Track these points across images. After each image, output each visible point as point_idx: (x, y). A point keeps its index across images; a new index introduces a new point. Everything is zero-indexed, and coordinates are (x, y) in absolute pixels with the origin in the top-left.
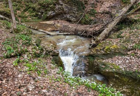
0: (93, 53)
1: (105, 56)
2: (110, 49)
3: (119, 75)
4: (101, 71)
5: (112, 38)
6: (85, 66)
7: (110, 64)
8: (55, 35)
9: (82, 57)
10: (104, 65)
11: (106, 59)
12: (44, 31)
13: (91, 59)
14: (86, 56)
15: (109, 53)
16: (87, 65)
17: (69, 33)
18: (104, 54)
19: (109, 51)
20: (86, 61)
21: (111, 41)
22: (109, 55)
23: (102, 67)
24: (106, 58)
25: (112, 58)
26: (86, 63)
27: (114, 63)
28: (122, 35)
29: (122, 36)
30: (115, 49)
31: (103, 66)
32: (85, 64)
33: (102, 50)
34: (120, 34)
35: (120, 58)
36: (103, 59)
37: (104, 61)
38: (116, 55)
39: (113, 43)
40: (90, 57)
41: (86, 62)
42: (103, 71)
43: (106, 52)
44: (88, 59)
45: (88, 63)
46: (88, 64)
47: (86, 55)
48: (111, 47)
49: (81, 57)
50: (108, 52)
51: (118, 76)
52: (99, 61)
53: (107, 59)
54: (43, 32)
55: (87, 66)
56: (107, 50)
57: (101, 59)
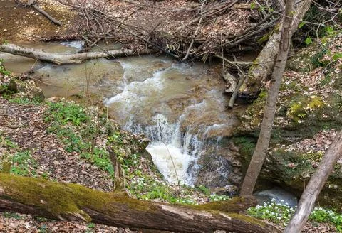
0: (253, 125)
1: (292, 134)
2: (304, 112)
3: (338, 184)
4: (288, 179)
5: (297, 71)
6: (229, 169)
7: (309, 157)
8: (74, 63)
9: (214, 141)
10: (293, 160)
11: (294, 142)
12: (27, 50)
13: (245, 144)
14: (228, 138)
15: (302, 124)
16: (238, 167)
17: (126, 51)
18: (288, 129)
19: (301, 119)
20: (229, 154)
21: (298, 80)
22: (302, 130)
23: (289, 168)
24: (294, 139)
25: (311, 138)
26: (230, 159)
27: (319, 152)
28: (326, 57)
29: (327, 61)
30: (319, 111)
31: (290, 164)
32: (229, 162)
33: (281, 116)
34: (321, 56)
35: (334, 134)
36: (287, 144)
37: (291, 148)
38: (323, 127)
39: (306, 89)
40: (242, 140)
41: (230, 156)
42: (293, 179)
43: (294, 122)
44: (236, 145)
45: (237, 158)
46: (238, 163)
47: (228, 134)
48: (304, 104)
49: (209, 141)
50: (300, 122)
51: (336, 186)
52: (275, 149)
53: (299, 141)
54: (23, 54)
55: (236, 171)
56: (295, 115)
57: (282, 143)
